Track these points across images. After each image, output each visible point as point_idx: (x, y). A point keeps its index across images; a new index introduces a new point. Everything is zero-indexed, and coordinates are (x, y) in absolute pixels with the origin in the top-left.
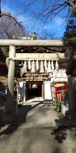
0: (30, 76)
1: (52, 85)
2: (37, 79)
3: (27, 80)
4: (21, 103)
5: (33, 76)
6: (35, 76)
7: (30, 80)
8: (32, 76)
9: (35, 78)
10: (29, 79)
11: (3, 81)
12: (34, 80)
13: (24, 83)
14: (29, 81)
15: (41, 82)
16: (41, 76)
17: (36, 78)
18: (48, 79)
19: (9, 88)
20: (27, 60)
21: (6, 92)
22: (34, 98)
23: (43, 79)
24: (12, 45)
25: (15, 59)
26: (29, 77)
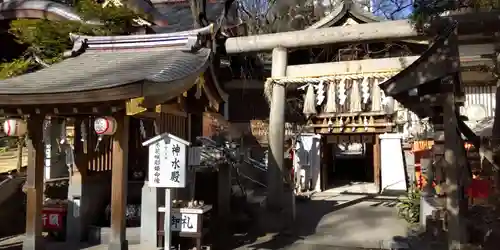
0: (333, 120)
1: (406, 145)
2: (357, 128)
3: (323, 131)
4: (308, 193)
5: (344, 119)
6: (351, 118)
7: (335, 131)
8: (339, 118)
9: (350, 123)
10: (330, 126)
11: (260, 133)
12: (348, 130)
13: (315, 140)
14: (331, 133)
15: (371, 137)
16: (368, 118)
17: (354, 124)
18: (393, 127)
19: (274, 152)
20: (315, 80)
21: (267, 162)
22: (351, 185)
23: (377, 128)
24: (278, 46)
25: (284, 80)
26: (330, 122)
